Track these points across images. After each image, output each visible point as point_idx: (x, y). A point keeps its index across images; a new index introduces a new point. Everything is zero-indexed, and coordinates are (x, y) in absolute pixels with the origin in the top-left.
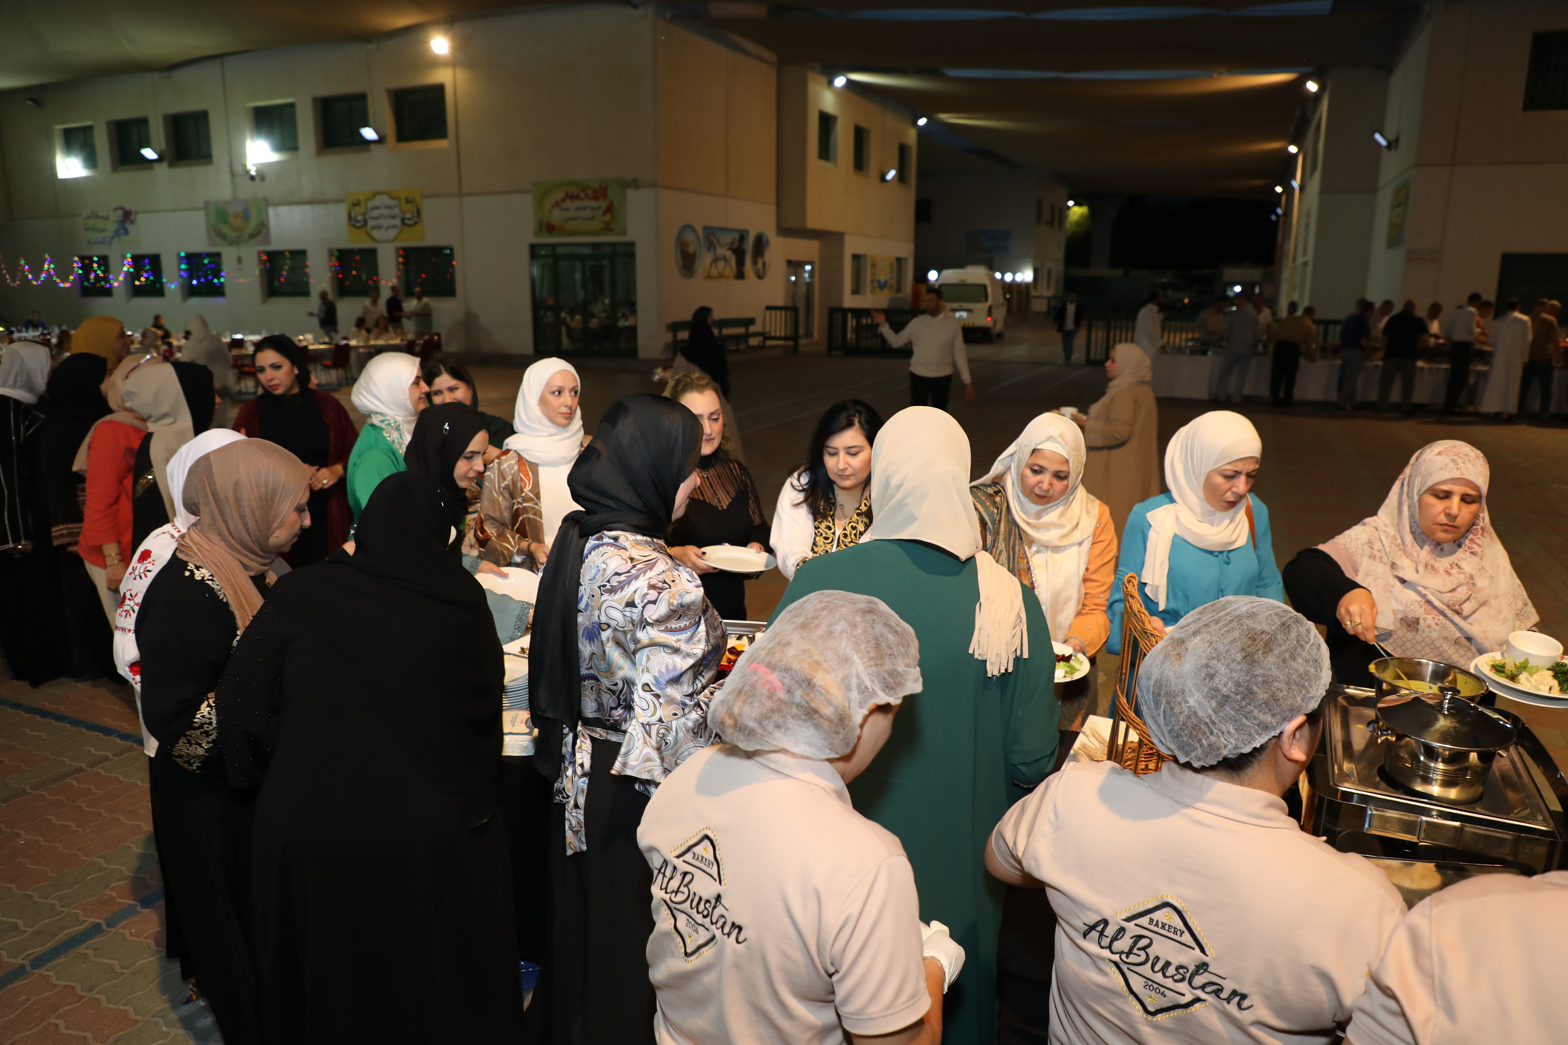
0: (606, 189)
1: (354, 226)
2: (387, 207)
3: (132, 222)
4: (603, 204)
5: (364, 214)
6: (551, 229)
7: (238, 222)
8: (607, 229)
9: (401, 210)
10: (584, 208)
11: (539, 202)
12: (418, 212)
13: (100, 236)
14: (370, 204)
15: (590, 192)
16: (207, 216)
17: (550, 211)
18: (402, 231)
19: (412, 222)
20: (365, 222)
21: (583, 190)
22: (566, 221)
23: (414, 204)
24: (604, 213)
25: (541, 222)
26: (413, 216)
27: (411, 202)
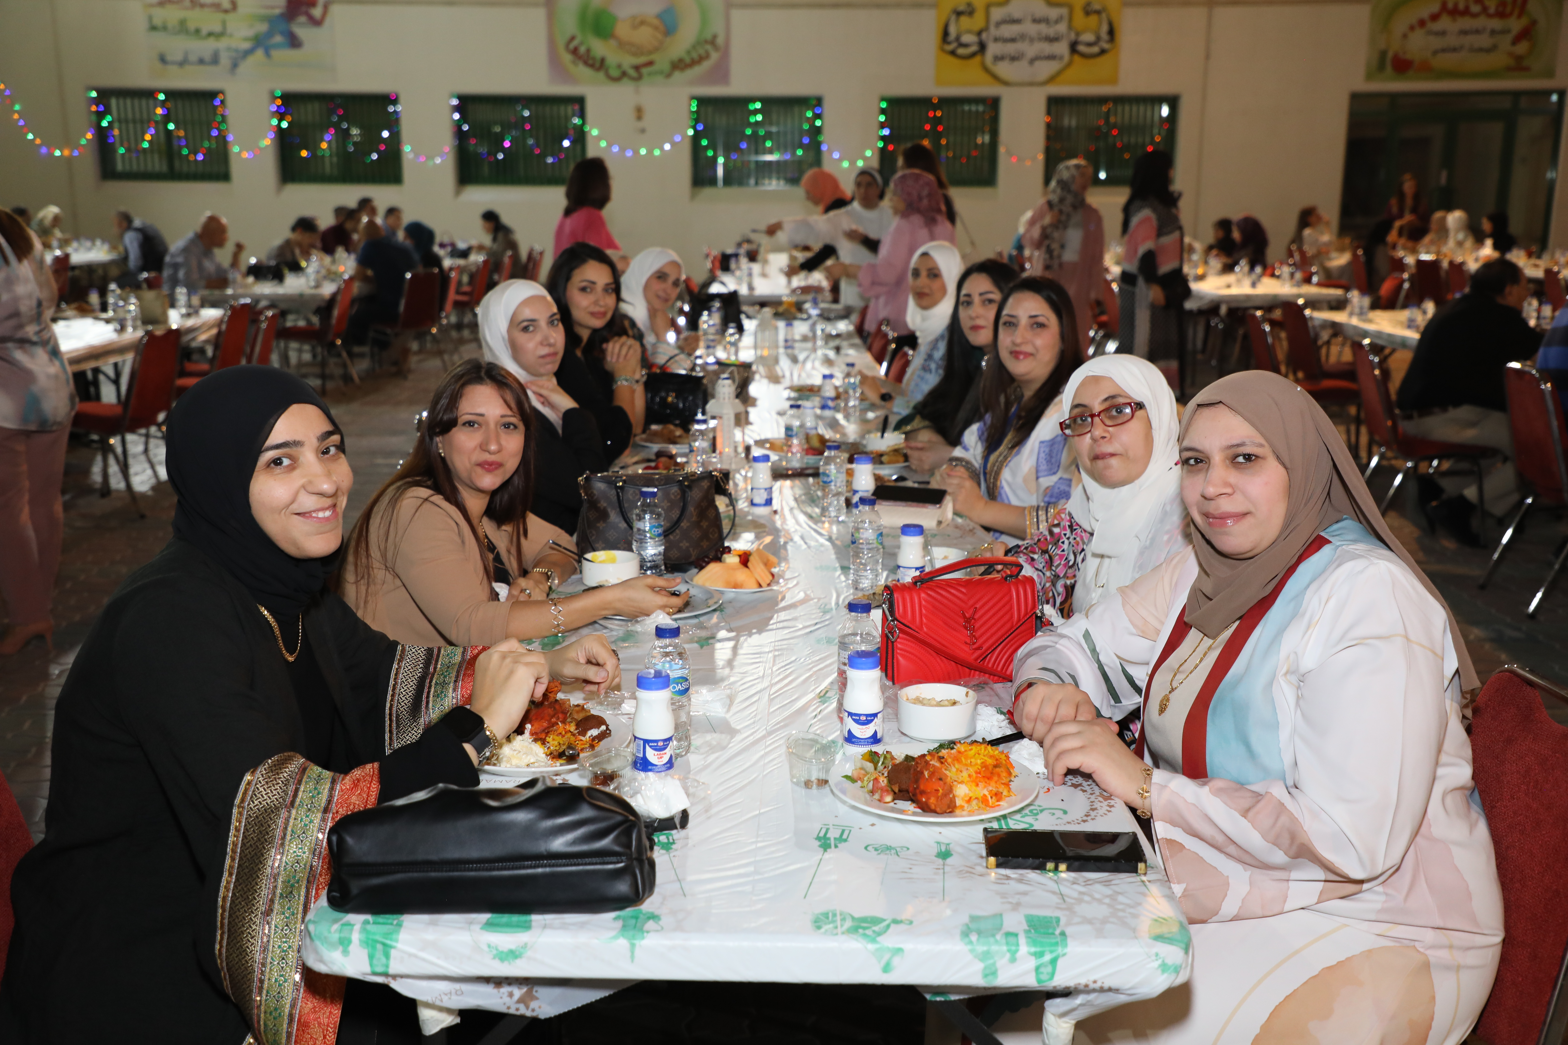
1: (953, 53)
2: (1036, 21)
3: (317, 23)
4: (1516, 25)
5: (979, 33)
6: (1402, 66)
7: (644, 36)
8: (1519, 66)
9: (1070, 27)
10: (1477, 32)
11: (1384, 20)
12: (1111, 32)
13: (206, 47)
14: (997, 14)
15: (1491, 4)
16: (551, 17)
17: (1405, 36)
18: (1069, 64)
19: (1096, 49)
20: (982, 47)
22: (1435, 53)
23: (1104, 15)
24: (1517, 40)
25: (1383, 54)
26: (1098, 39)
27: (1098, 12)
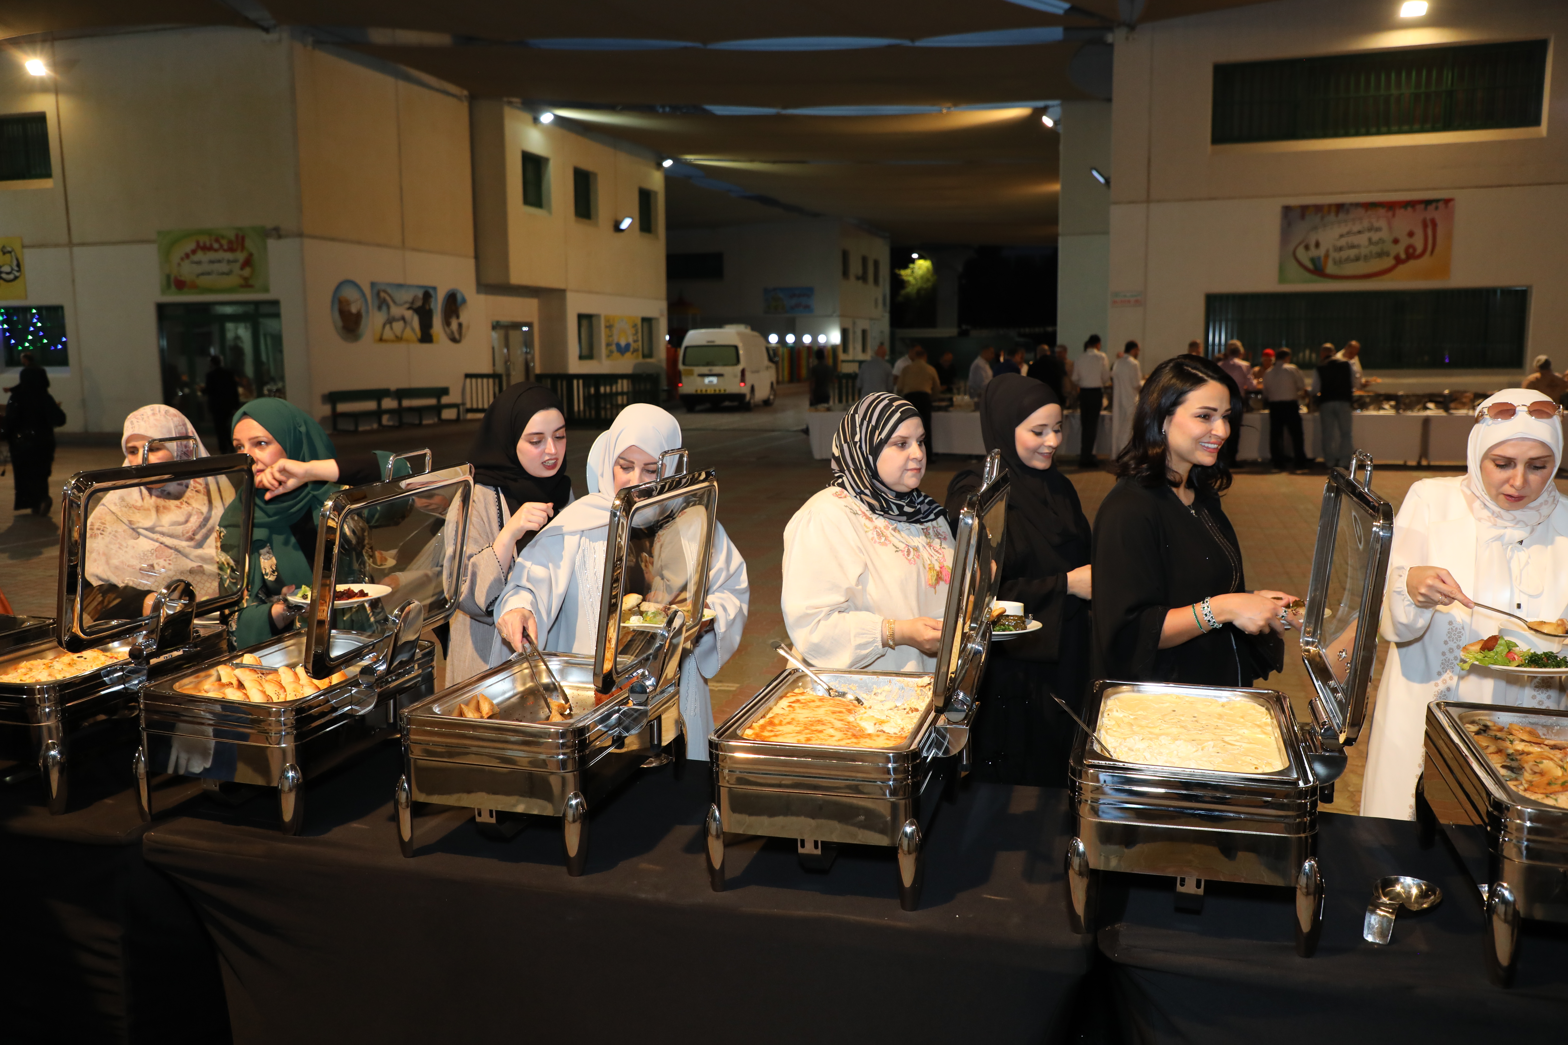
0: (243, 238)
4: (241, 256)
6: (180, 285)
8: (247, 285)
10: (219, 261)
11: (166, 254)
12: (18, 265)
15: (224, 242)
17: (179, 264)
19: (11, 277)
21: (217, 240)
22: (198, 275)
23: (13, 254)
24: (243, 267)
25: (168, 277)
26: (12, 269)
27: (10, 252)
